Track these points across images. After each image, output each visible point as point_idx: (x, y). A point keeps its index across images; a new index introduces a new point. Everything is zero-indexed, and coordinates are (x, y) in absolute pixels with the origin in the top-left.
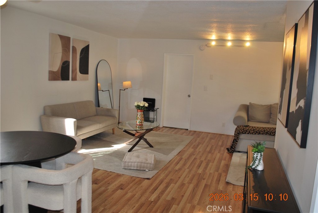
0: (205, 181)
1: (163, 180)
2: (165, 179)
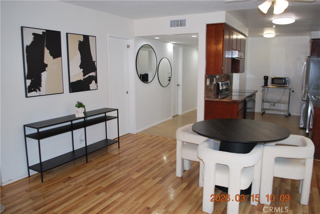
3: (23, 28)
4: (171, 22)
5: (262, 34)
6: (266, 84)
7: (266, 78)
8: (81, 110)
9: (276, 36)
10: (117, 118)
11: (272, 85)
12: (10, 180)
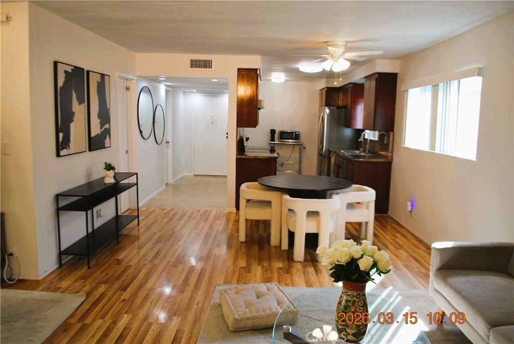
0: (123, 298)
1: (196, 289)
2: (193, 292)
3: (58, 63)
4: (192, 61)
5: (270, 78)
6: (273, 139)
7: (273, 132)
8: (111, 173)
9: (286, 80)
10: (136, 186)
11: (280, 140)
12: (45, 272)
